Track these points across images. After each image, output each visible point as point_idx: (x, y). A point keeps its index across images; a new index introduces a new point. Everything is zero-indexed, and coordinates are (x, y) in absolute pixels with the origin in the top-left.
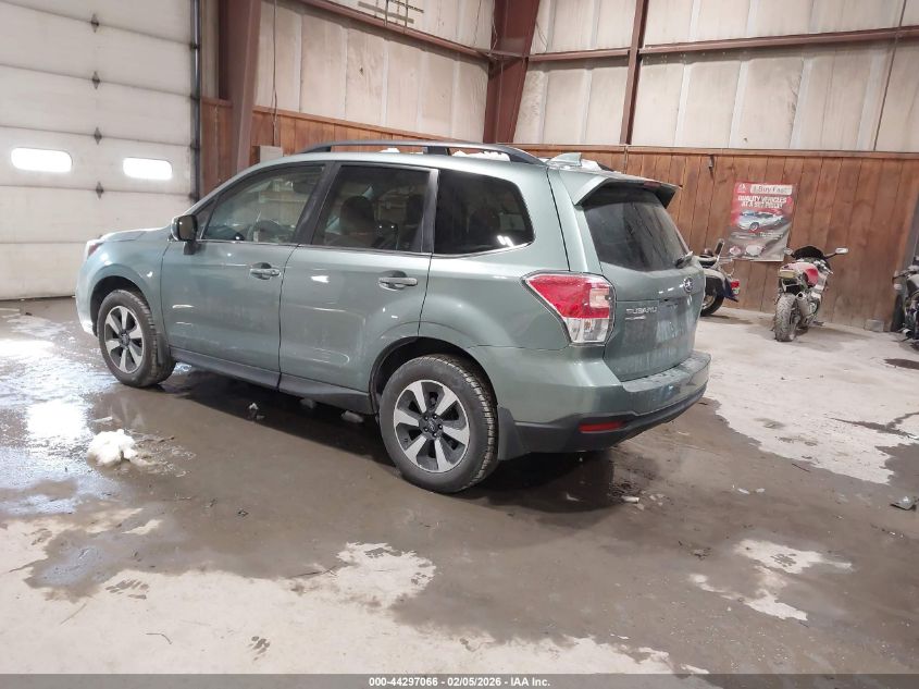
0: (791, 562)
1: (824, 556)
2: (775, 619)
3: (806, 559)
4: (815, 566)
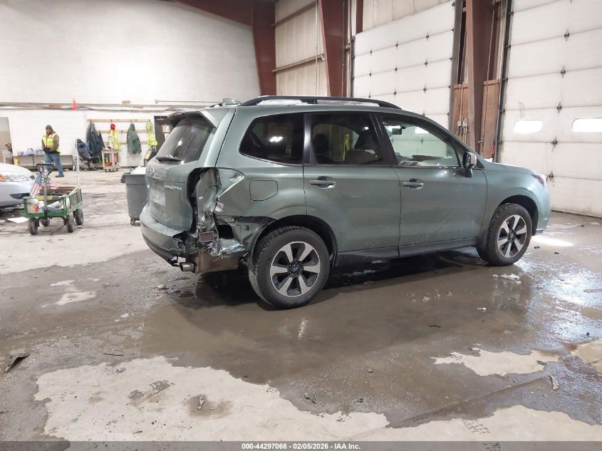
0: (69, 297)
1: (56, 305)
2: (60, 281)
3: (64, 301)
4: (58, 300)
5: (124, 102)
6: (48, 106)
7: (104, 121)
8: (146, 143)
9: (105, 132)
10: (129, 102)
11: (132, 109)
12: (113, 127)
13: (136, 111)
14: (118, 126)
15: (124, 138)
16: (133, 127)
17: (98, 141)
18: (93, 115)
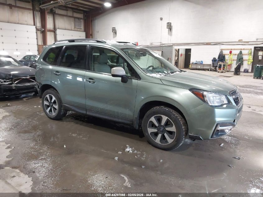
5: (239, 40)
6: (206, 44)
7: (228, 49)
8: (246, 60)
9: (227, 55)
10: (242, 40)
11: (243, 43)
12: (231, 52)
13: (245, 45)
14: (233, 52)
15: (235, 58)
16: (241, 53)
17: (222, 59)
18: (223, 47)
